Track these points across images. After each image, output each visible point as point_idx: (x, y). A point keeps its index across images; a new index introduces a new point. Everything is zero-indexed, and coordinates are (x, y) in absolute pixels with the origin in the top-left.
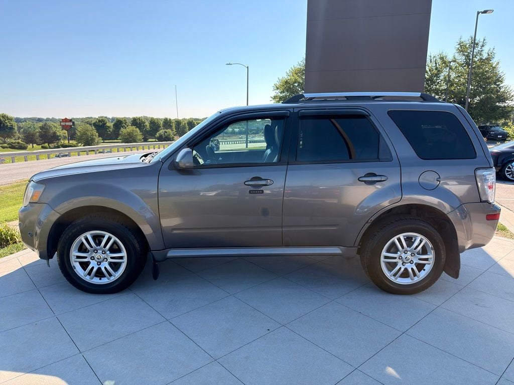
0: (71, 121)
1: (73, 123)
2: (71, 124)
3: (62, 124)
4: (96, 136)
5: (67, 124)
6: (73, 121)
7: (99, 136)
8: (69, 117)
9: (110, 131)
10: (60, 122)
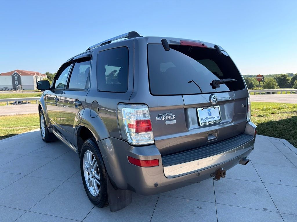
0: (262, 76)
1: (264, 77)
2: (262, 78)
3: (257, 78)
4: (276, 85)
5: (260, 78)
6: (263, 76)
7: (278, 85)
8: (261, 74)
9: (288, 82)
10: (256, 77)
